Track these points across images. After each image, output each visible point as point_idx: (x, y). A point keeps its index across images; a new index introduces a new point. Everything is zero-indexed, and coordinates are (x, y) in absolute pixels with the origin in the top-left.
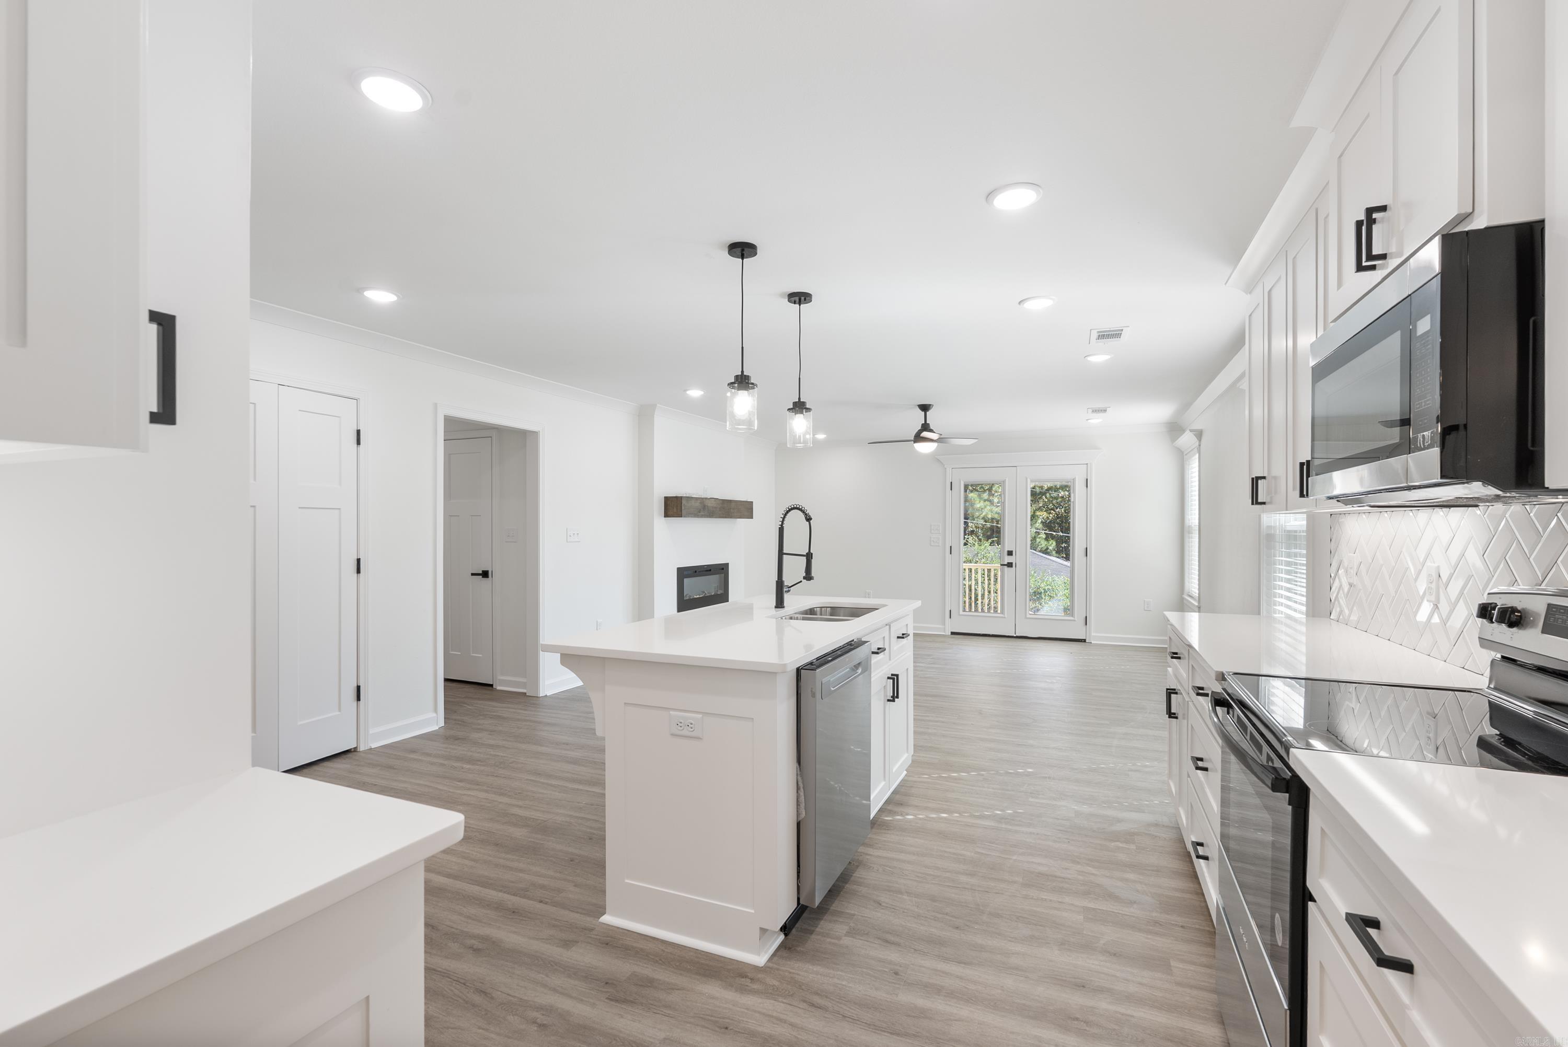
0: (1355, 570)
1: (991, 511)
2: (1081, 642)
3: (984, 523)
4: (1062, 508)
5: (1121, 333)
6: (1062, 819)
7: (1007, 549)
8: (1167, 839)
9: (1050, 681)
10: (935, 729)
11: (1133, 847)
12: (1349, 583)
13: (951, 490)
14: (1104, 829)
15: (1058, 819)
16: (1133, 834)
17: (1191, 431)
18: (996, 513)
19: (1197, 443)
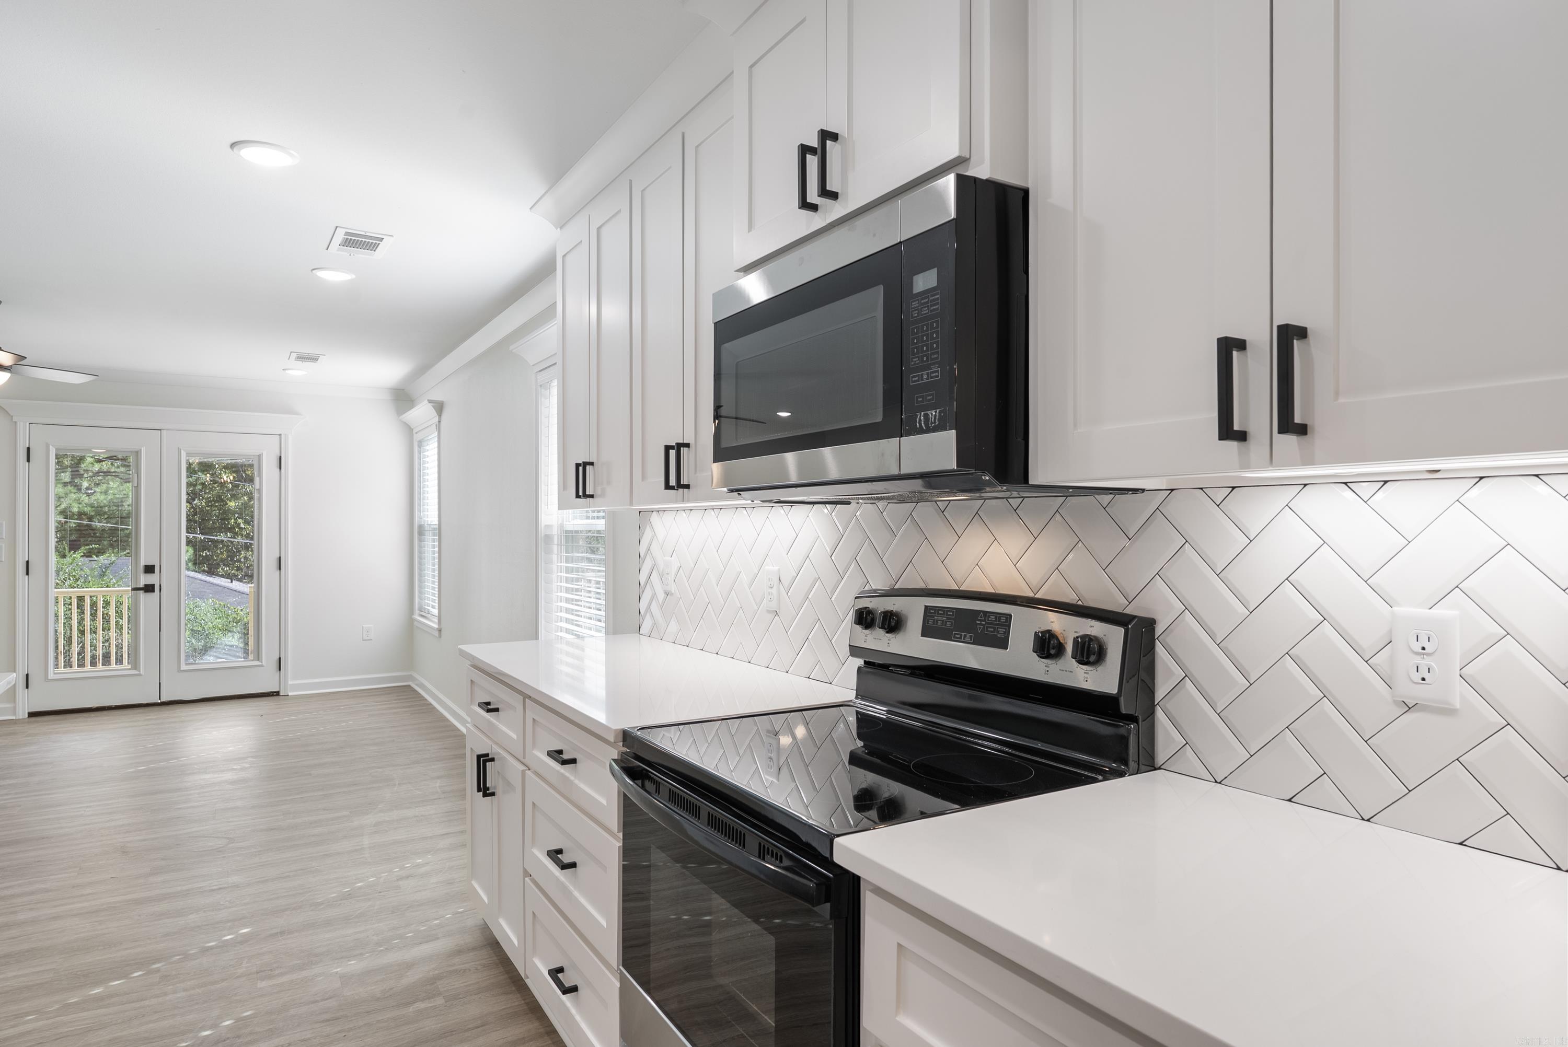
0: (673, 577)
1: (78, 501)
2: (273, 695)
3: (63, 520)
4: (203, 498)
5: (379, 244)
6: (323, 1000)
7: (143, 563)
8: (479, 968)
9: (239, 767)
10: (31, 909)
11: (440, 1001)
12: (664, 590)
13: (28, 460)
14: (391, 989)
15: (317, 1001)
16: (433, 980)
17: (430, 401)
18: (87, 505)
19: (437, 419)
